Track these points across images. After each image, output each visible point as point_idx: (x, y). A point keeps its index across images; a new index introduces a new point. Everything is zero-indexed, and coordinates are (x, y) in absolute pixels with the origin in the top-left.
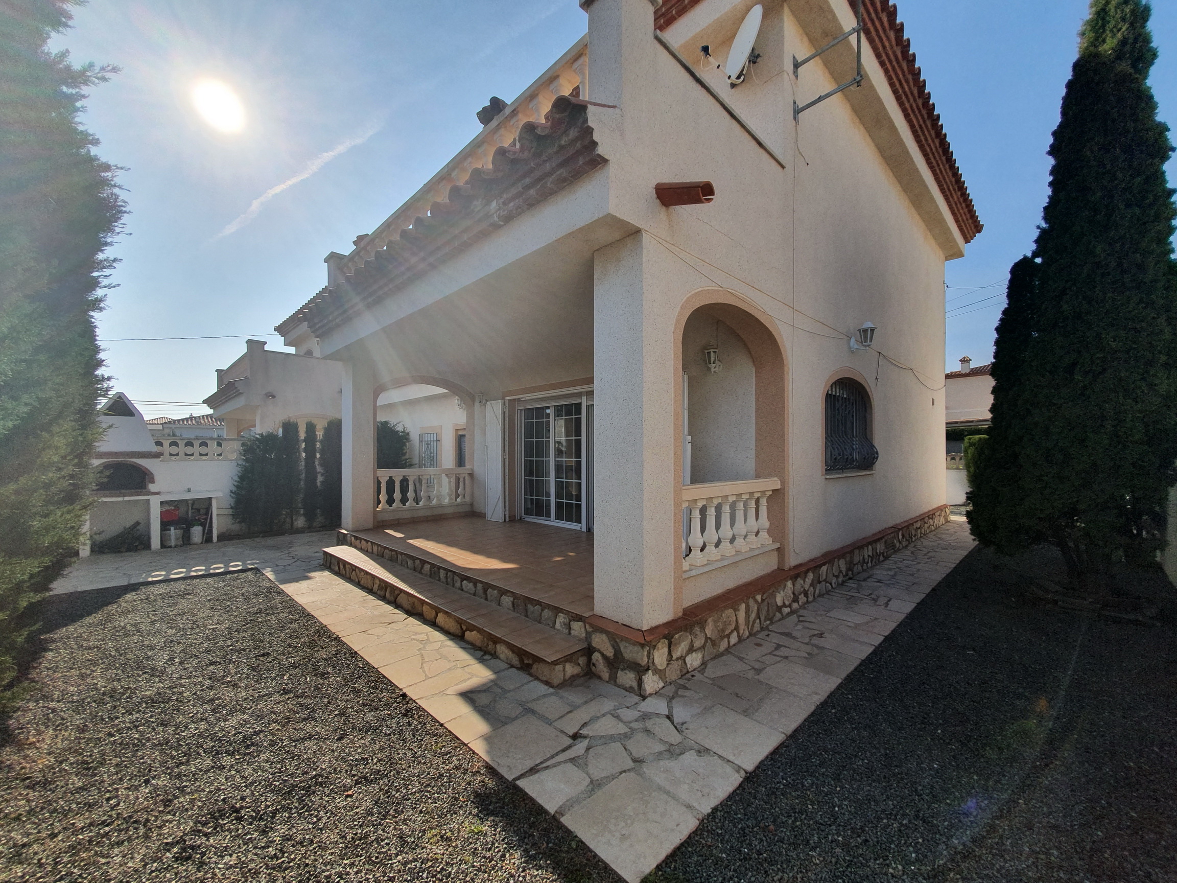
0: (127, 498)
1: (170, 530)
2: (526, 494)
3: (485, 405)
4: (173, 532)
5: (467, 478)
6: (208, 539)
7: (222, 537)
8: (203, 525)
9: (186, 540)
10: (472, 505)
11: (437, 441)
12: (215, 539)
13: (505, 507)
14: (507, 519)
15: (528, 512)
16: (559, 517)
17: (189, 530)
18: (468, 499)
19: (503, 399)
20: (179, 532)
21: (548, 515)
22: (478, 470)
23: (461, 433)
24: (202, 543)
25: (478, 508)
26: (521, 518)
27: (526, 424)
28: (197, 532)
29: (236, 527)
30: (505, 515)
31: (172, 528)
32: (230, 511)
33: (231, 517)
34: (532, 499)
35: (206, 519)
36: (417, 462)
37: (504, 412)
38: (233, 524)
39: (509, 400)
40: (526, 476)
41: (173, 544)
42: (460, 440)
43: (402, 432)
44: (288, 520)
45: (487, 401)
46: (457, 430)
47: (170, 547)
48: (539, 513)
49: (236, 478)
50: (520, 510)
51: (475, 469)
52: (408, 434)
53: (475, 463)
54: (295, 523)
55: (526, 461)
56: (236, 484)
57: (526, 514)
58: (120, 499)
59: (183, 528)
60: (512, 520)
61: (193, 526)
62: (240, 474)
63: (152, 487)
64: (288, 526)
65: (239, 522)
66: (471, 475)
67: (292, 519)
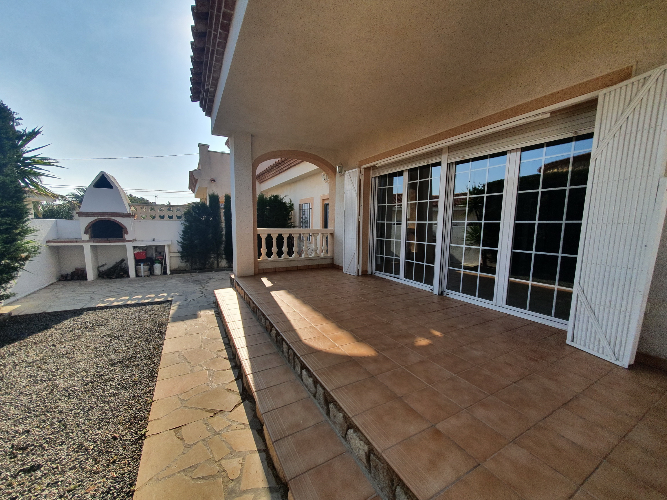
0: (112, 244)
1: (140, 265)
2: (377, 253)
3: (344, 175)
4: (143, 267)
5: (329, 237)
6: (165, 273)
7: (173, 272)
8: (161, 263)
9: (151, 272)
10: (332, 259)
11: (310, 209)
12: (168, 273)
13: (358, 263)
14: (360, 274)
15: (379, 268)
16: (408, 275)
17: (153, 266)
18: (329, 254)
19: (360, 167)
20: (147, 267)
21: (397, 272)
22: (338, 232)
23: (326, 202)
24: (161, 275)
25: (337, 262)
26: (372, 273)
27: (379, 190)
28: (157, 267)
29: (183, 265)
30: (358, 270)
31: (142, 264)
32: (179, 255)
33: (180, 258)
34: (382, 258)
35: (163, 259)
36: (298, 225)
37: (360, 180)
38: (181, 262)
39: (365, 169)
40: (377, 237)
41: (142, 275)
42: (326, 207)
43: (289, 204)
44: (216, 262)
45: (345, 171)
46: (324, 200)
47: (141, 277)
48: (388, 270)
49: (182, 233)
50: (371, 267)
51: (336, 231)
52: (293, 205)
53: (335, 225)
54: (220, 264)
55: (378, 224)
56: (182, 236)
57: (377, 269)
58: (108, 244)
59: (148, 265)
60: (365, 274)
61: (155, 263)
62: (183, 230)
63: (127, 237)
64: (216, 265)
65: (186, 262)
66: (332, 235)
67: (218, 261)
